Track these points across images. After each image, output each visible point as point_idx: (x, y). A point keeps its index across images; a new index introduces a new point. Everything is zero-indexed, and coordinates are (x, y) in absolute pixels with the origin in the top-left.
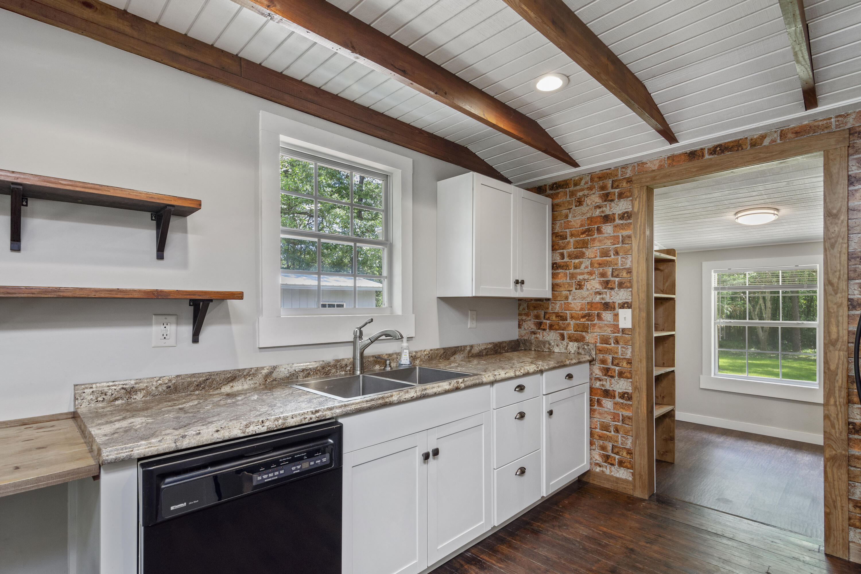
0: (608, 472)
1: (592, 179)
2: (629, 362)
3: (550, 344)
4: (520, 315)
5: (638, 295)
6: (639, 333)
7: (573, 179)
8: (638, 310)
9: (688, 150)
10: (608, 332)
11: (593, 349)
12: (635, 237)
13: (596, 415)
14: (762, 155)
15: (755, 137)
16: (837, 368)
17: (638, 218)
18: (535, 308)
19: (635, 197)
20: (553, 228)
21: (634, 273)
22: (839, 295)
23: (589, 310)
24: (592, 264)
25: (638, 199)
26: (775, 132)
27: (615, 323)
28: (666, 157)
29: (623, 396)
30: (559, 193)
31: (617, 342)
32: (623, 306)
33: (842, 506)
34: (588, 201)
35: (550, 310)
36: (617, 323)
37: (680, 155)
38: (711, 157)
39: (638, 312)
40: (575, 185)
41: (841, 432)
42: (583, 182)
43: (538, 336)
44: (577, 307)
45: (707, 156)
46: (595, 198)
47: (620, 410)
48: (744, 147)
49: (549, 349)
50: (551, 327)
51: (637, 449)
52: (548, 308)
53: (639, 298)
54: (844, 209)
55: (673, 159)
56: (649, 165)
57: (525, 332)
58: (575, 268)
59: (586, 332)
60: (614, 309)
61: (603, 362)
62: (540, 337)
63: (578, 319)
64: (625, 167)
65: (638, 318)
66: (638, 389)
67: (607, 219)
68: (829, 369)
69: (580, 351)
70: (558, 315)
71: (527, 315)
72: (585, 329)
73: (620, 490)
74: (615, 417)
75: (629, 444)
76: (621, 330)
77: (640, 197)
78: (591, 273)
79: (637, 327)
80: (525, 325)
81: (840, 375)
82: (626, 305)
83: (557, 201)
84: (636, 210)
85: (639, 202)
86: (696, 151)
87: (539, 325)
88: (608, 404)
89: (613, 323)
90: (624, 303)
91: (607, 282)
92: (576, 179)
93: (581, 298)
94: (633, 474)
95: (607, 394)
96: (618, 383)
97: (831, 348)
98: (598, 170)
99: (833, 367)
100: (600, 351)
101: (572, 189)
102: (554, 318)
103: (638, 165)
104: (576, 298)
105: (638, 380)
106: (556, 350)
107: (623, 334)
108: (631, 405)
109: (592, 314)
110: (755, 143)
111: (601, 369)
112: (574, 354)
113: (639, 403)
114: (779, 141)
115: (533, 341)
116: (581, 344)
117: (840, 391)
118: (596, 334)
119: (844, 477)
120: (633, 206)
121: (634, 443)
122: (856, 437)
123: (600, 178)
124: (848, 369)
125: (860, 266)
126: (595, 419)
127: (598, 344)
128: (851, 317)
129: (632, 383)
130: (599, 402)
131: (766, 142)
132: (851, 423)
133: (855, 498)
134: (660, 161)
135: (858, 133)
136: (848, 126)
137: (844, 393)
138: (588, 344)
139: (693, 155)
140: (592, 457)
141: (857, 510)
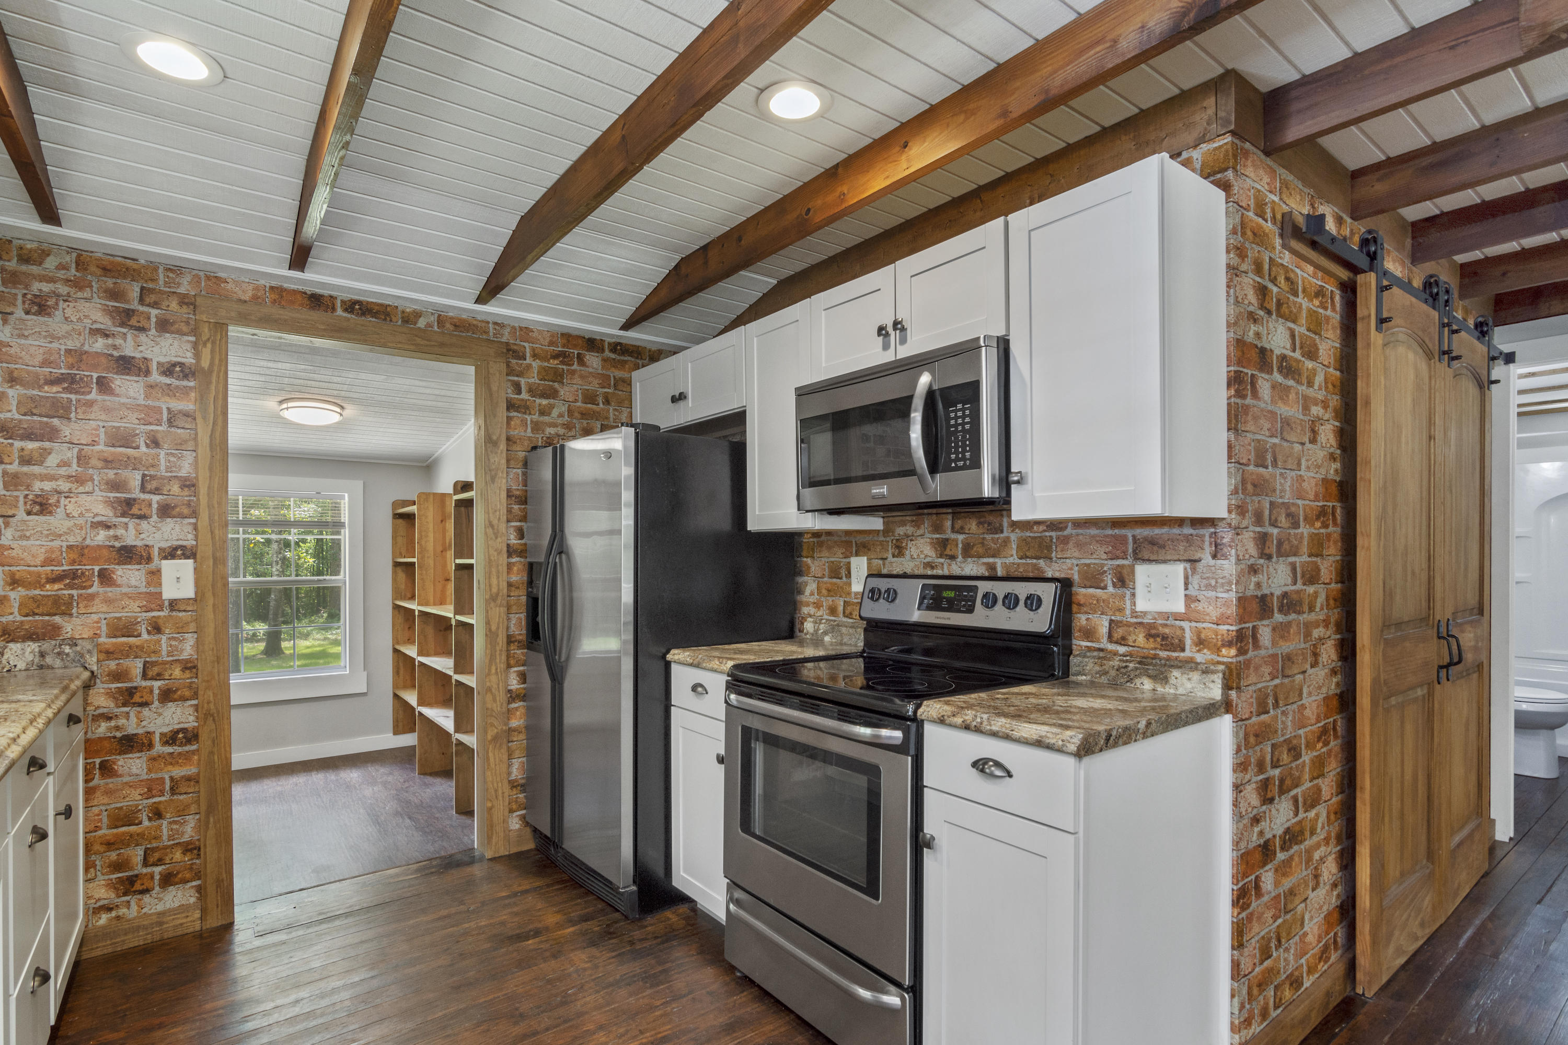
0: (131, 912)
1: (82, 263)
2: (189, 667)
5: (212, 533)
6: (214, 605)
7: (15, 242)
8: (211, 561)
9: (309, 289)
10: (132, 610)
11: (89, 652)
12: (204, 418)
13: (99, 798)
15: (408, 310)
16: (498, 628)
17: (210, 383)
19: (204, 339)
21: (203, 490)
22: (499, 540)
23: (73, 563)
24: (81, 458)
25: (209, 345)
26: (432, 314)
27: (152, 589)
28: (268, 285)
29: (171, 738)
31: (156, 629)
32: (171, 554)
33: (503, 793)
34: (68, 310)
36: (157, 590)
37: (295, 292)
38: (345, 315)
39: (211, 564)
40: (27, 260)
41: (502, 705)
42: (51, 263)
44: (33, 556)
45: (339, 312)
46: (87, 311)
47: (166, 769)
48: (394, 319)
51: (211, 833)
53: (213, 538)
54: (504, 438)
55: (280, 294)
56: (229, 284)
58: (26, 461)
59: (63, 614)
60: (149, 559)
61: (117, 676)
63: (34, 584)
64: (176, 267)
65: (211, 578)
66: (212, 715)
67: (126, 365)
68: (490, 630)
69: (48, 659)
72: (61, 607)
73: (168, 934)
74: (152, 787)
75: (187, 833)
76: (167, 603)
77: (214, 343)
78: (78, 479)
79: (209, 595)
81: (500, 636)
82: (179, 552)
84: (205, 364)
85: (212, 351)
86: (322, 296)
88: (132, 764)
89: (145, 590)
90: (175, 549)
91: (129, 502)
92: (29, 246)
93: (47, 536)
94: (195, 890)
95: (131, 743)
96: (160, 714)
97: (492, 604)
98: (103, 251)
99: (494, 628)
100: (109, 654)
101: (14, 267)
103: (207, 277)
104: (28, 534)
105: (211, 699)
107: (172, 610)
108: (191, 752)
109: (83, 573)
110: (409, 318)
111: (112, 695)
112: (26, 670)
113: (214, 743)
114: (436, 328)
116: (47, 645)
117: (500, 655)
118: (95, 617)
119: (505, 757)
120: (197, 356)
121: (202, 826)
122: (514, 705)
123: (104, 269)
124: (508, 628)
125: (516, 507)
126: (96, 810)
127: (103, 640)
128: (510, 566)
129: (196, 708)
130: (107, 769)
131: (422, 323)
132: (510, 691)
133: (513, 777)
134: (257, 288)
135: (514, 351)
136: (504, 339)
137: (504, 657)
138: (73, 643)
139: (316, 301)
140: (88, 897)
141: (515, 791)
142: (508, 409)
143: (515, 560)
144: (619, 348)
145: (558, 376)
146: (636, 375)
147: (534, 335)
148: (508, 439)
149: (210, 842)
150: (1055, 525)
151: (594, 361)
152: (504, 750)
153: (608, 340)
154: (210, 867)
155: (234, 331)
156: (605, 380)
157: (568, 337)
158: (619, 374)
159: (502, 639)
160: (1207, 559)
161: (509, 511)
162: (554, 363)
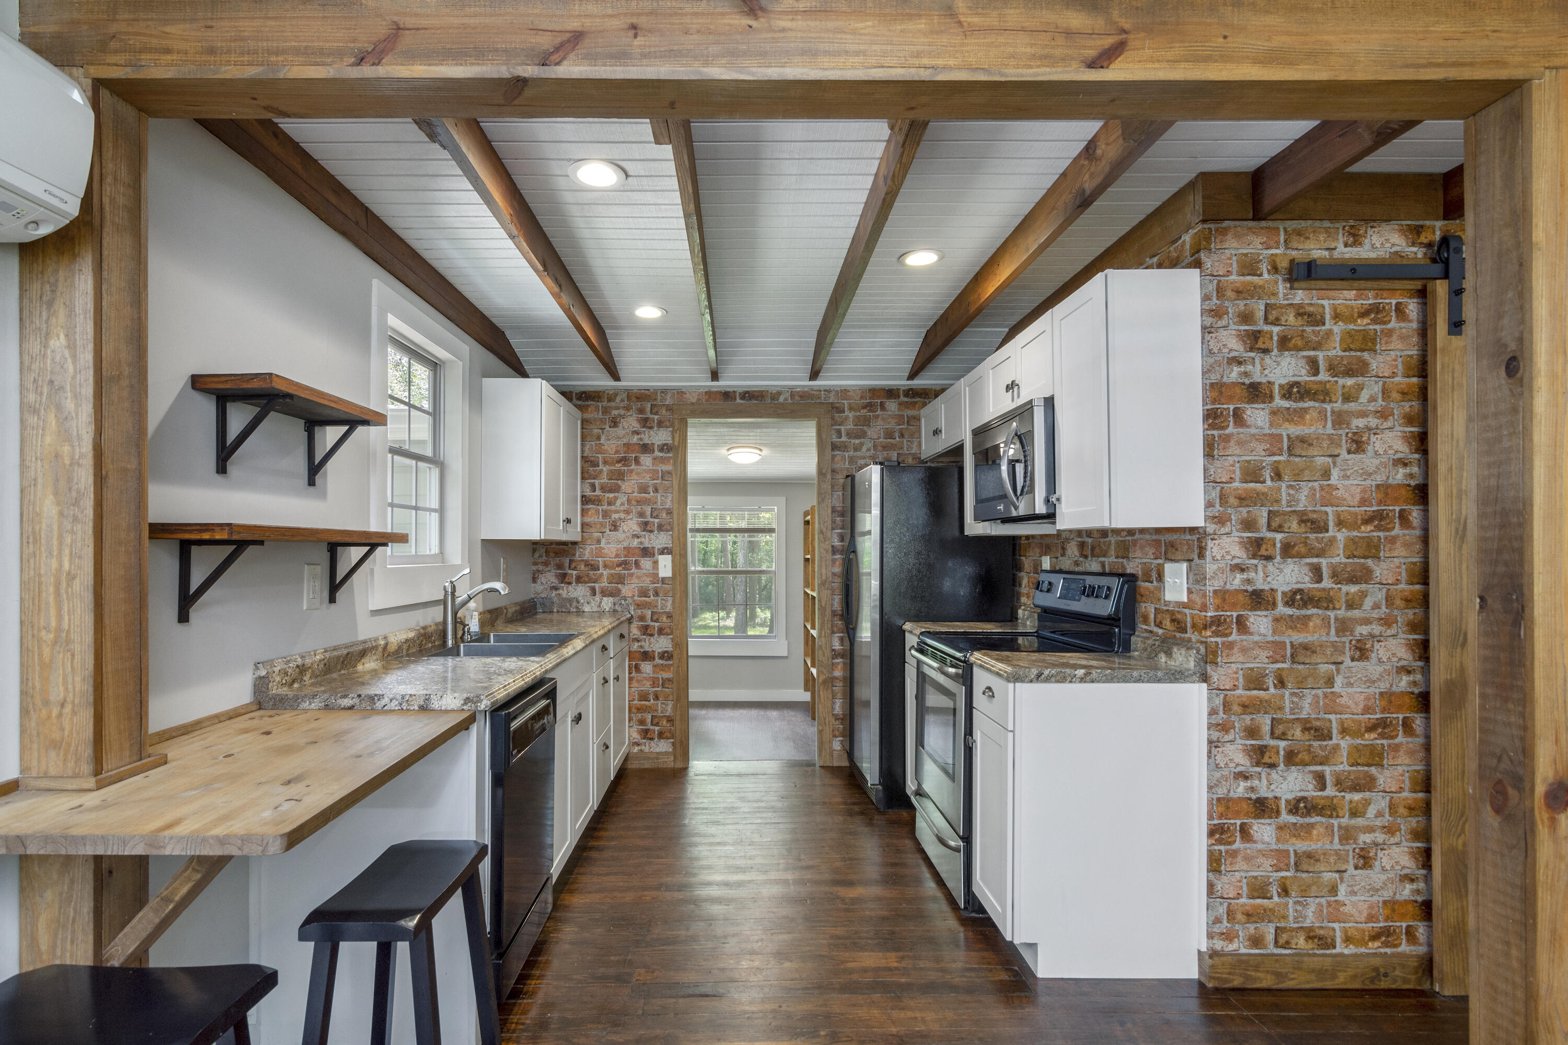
0: (646, 749)
1: (629, 398)
2: (669, 616)
3: (578, 602)
4: (535, 564)
5: (679, 540)
6: (680, 581)
7: (607, 392)
8: (679, 555)
9: (722, 390)
10: (647, 583)
11: (630, 604)
12: (677, 473)
13: (635, 684)
14: (780, 411)
16: (827, 604)
18: (557, 554)
19: (677, 428)
20: (583, 451)
21: (675, 516)
23: (625, 556)
24: (629, 501)
25: (679, 432)
26: (787, 391)
27: (654, 571)
29: (662, 656)
30: (589, 406)
31: (656, 594)
32: (662, 552)
33: (834, 725)
34: (624, 423)
35: (577, 558)
36: (656, 572)
37: (716, 393)
38: (742, 402)
39: (679, 557)
40: (609, 400)
41: (828, 659)
42: (618, 399)
43: (561, 591)
44: (611, 553)
45: (738, 401)
46: (631, 422)
47: (660, 673)
49: (577, 608)
50: (579, 580)
51: (678, 713)
52: (574, 555)
54: (829, 471)
55: (709, 394)
56: (687, 396)
57: (542, 587)
58: (610, 504)
59: (622, 583)
60: (654, 555)
61: (642, 618)
62: (564, 593)
63: (612, 568)
64: (664, 391)
65: (678, 565)
66: (678, 645)
67: (646, 448)
69: (617, 607)
70: (587, 564)
71: (546, 564)
72: (621, 580)
73: (661, 766)
74: (655, 681)
75: (669, 711)
76: (661, 579)
77: (681, 430)
78: (627, 512)
79: (678, 575)
80: (542, 579)
81: (827, 610)
82: (666, 551)
83: (587, 416)
84: (676, 443)
85: (680, 435)
86: (729, 393)
87: (563, 578)
88: (647, 667)
89: (652, 572)
90: (664, 549)
91: (646, 524)
92: (610, 393)
93: (616, 542)
94: (673, 744)
95: (647, 656)
96: (658, 642)
98: (637, 389)
99: (825, 603)
100: (638, 606)
101: (605, 404)
102: (583, 567)
103: (678, 393)
104: (610, 541)
105: (680, 636)
106: (587, 608)
107: (663, 584)
108: (671, 665)
110: (775, 396)
111: (639, 628)
112: (609, 612)
113: (679, 661)
114: (790, 401)
115: (555, 599)
116: (617, 599)
117: (827, 623)
118: (633, 586)
119: (830, 696)
120: (673, 438)
121: (675, 708)
122: (836, 661)
123: (637, 398)
124: (832, 605)
125: (838, 519)
126: (633, 689)
127: (636, 598)
128: (834, 561)
129: (672, 640)
130: (637, 668)
131: (781, 399)
132: (834, 650)
133: (836, 712)
134: (699, 395)
135: (837, 408)
136: (831, 401)
137: (830, 625)
138: (625, 599)
139: (727, 395)
140: (630, 736)
141: (837, 722)
142: (833, 450)
143: (838, 556)
144: (912, 393)
145: (867, 421)
146: (924, 412)
147: (851, 393)
148: (833, 471)
149: (678, 718)
150: (1131, 532)
151: (892, 406)
152: (830, 691)
153: (903, 388)
154: (678, 731)
155: (690, 421)
156: (900, 419)
157: (873, 391)
158: (911, 413)
159: (828, 613)
160: (1196, 560)
161: (834, 522)
162: (864, 412)
